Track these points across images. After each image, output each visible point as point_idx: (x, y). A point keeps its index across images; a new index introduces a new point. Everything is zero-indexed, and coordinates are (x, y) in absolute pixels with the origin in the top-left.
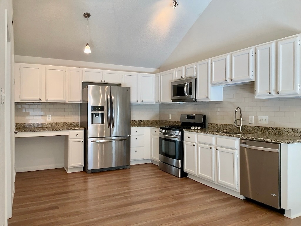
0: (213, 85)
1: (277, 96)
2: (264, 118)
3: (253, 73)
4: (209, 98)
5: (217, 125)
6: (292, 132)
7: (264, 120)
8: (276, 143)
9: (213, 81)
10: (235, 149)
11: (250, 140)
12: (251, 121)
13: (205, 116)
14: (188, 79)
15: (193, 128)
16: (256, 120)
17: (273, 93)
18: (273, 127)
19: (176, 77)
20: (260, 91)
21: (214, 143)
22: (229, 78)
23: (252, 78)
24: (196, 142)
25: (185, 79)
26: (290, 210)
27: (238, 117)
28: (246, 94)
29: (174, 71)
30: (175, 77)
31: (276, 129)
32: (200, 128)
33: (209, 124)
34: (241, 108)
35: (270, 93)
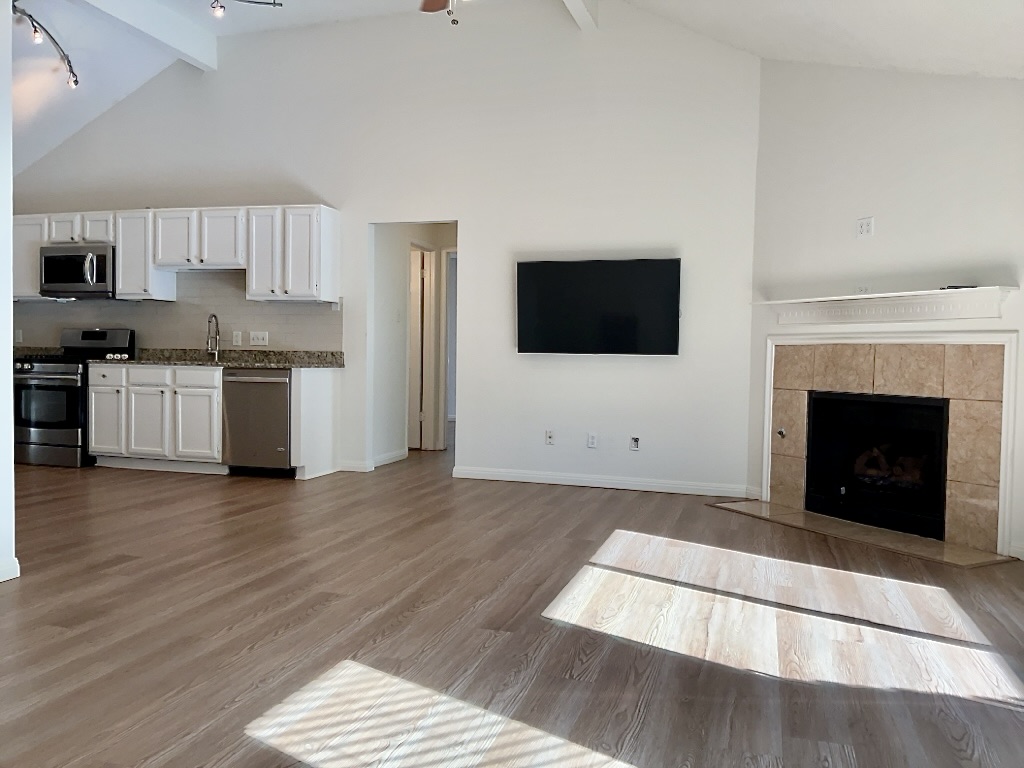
0: (160, 266)
1: (284, 297)
2: (260, 334)
3: (244, 255)
4: (150, 292)
5: (162, 351)
6: (306, 358)
7: (260, 337)
8: (284, 369)
9: (160, 257)
10: (215, 388)
11: (242, 368)
12: (237, 342)
13: (133, 334)
14: (93, 246)
15: (109, 356)
16: (246, 338)
17: (278, 291)
18: (275, 350)
19: (54, 235)
20: (256, 287)
21: (168, 381)
22: (196, 257)
23: (241, 263)
24: (124, 384)
25: (82, 244)
26: (303, 467)
27: (213, 334)
28: (229, 291)
29: (46, 221)
30: (49, 237)
31: (281, 353)
32: (127, 356)
33: (142, 350)
34: (218, 317)
35: (273, 291)
